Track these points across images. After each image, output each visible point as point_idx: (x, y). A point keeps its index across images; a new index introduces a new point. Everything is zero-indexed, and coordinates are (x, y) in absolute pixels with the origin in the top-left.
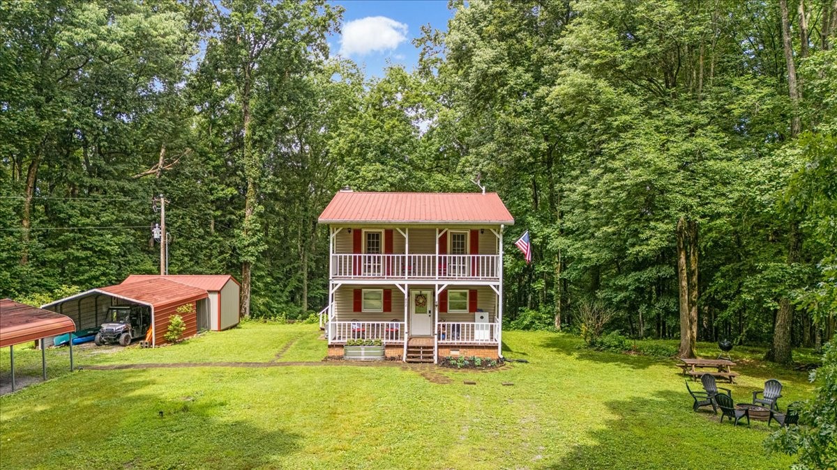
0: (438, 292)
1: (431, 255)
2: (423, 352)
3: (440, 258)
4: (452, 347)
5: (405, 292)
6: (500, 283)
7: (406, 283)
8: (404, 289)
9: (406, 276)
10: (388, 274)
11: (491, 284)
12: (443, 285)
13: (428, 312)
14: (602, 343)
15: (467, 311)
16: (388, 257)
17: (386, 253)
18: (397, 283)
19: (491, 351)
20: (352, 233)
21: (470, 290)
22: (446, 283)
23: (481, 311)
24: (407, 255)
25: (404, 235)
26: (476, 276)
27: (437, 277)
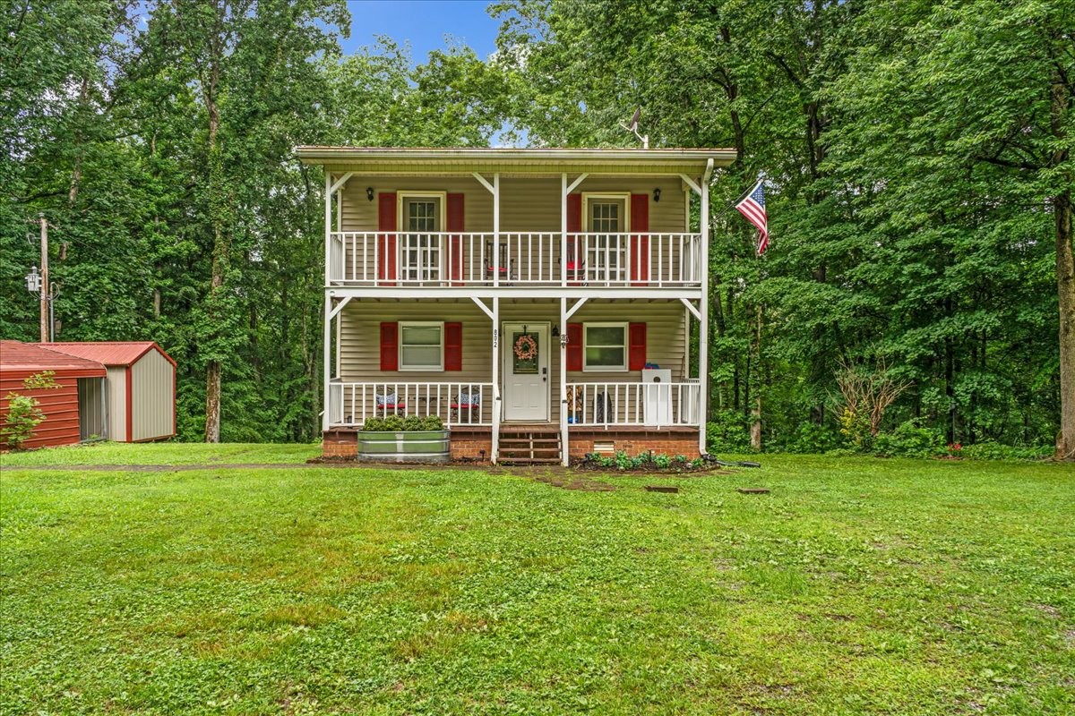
0: (565, 316)
1: (551, 234)
2: (536, 445)
3: (571, 239)
4: (598, 434)
5: (494, 316)
6: (703, 295)
7: (497, 295)
8: (492, 309)
9: (496, 280)
10: (455, 276)
11: (683, 296)
12: (578, 300)
13: (541, 370)
14: (886, 444)
15: (624, 368)
16: (456, 239)
17: (449, 229)
18: (475, 295)
19: (683, 442)
20: (376, 201)
21: (630, 324)
22: (584, 295)
23: (655, 367)
24: (496, 233)
25: (490, 190)
26: (649, 281)
27: (564, 281)
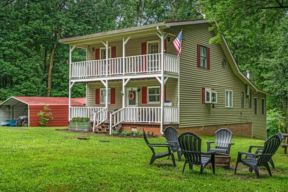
0: (123, 85)
4: (132, 125)
6: (162, 75)
7: (107, 79)
11: (157, 76)
12: (127, 79)
13: (136, 104)
22: (129, 78)
25: (106, 46)
26: (147, 71)
27: (124, 73)
